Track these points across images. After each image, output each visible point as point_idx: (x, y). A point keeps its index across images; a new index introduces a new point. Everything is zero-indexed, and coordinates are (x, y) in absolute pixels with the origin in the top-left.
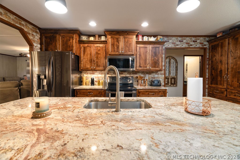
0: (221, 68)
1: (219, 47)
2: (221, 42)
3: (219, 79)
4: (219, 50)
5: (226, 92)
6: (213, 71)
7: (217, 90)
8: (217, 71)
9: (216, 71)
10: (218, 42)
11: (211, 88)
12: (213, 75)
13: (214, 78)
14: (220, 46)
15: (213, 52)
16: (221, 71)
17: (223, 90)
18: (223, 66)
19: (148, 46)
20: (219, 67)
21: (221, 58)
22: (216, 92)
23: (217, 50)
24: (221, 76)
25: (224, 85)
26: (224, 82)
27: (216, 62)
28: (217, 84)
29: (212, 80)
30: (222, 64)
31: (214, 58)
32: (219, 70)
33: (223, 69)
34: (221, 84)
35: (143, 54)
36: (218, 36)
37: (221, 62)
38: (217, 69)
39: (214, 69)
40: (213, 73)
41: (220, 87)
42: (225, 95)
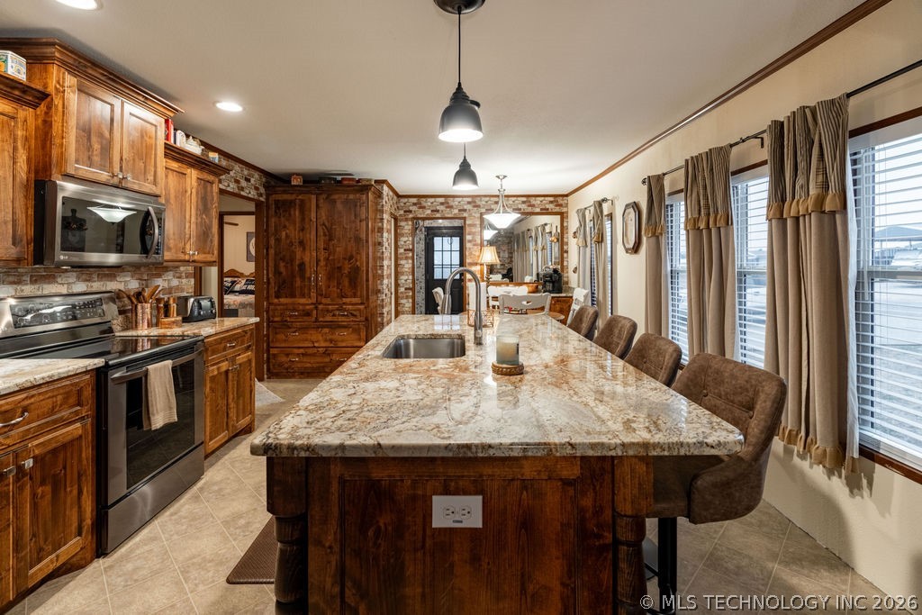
0: (302, 259)
1: (295, 210)
2: (300, 197)
3: (298, 282)
4: (295, 214)
5: (315, 312)
6: (282, 264)
7: (294, 310)
8: (292, 265)
9: (289, 265)
10: (293, 197)
11: (278, 307)
12: (280, 273)
13: (284, 282)
14: (297, 206)
15: (280, 217)
16: (302, 265)
17: (308, 307)
18: (307, 253)
19: (189, 170)
20: (298, 257)
21: (301, 234)
22: (290, 316)
23: (290, 214)
24: (303, 277)
25: (310, 297)
26: (310, 290)
27: (288, 242)
28: (293, 296)
29: (279, 287)
30: (304, 249)
31: (284, 233)
32: (297, 263)
33: (307, 259)
34: (303, 296)
35: (176, 197)
36: (294, 182)
37: (301, 243)
38: (292, 260)
39: (283, 259)
40: (282, 269)
41: (303, 301)
42: (313, 319)
